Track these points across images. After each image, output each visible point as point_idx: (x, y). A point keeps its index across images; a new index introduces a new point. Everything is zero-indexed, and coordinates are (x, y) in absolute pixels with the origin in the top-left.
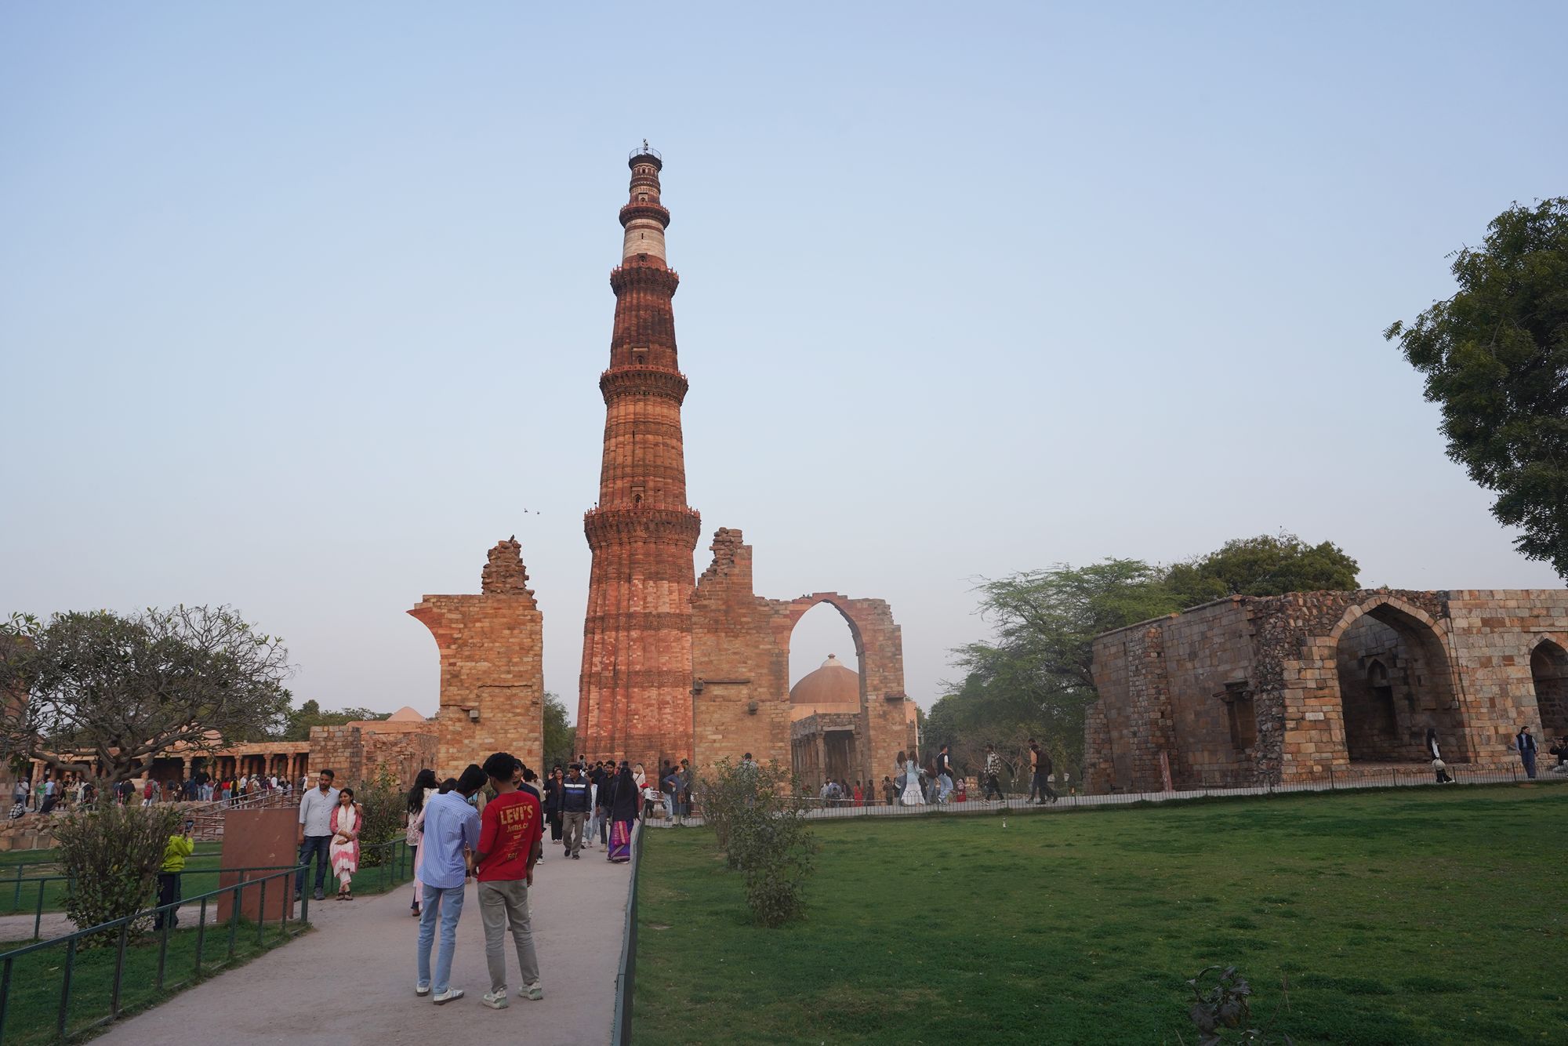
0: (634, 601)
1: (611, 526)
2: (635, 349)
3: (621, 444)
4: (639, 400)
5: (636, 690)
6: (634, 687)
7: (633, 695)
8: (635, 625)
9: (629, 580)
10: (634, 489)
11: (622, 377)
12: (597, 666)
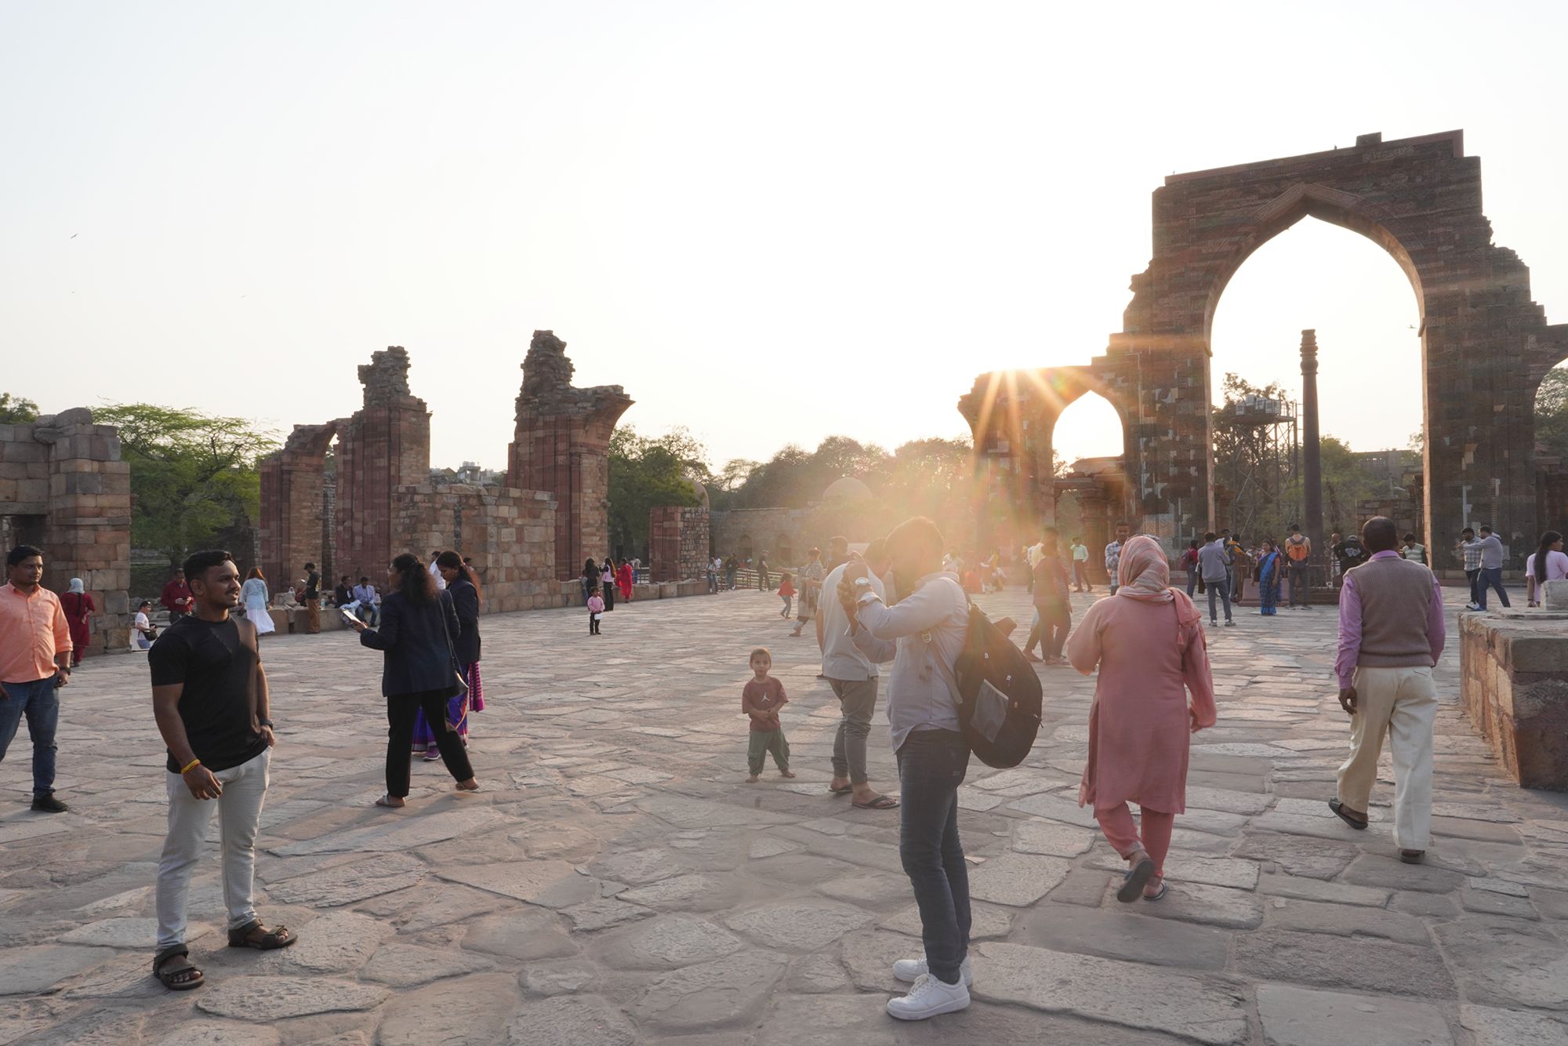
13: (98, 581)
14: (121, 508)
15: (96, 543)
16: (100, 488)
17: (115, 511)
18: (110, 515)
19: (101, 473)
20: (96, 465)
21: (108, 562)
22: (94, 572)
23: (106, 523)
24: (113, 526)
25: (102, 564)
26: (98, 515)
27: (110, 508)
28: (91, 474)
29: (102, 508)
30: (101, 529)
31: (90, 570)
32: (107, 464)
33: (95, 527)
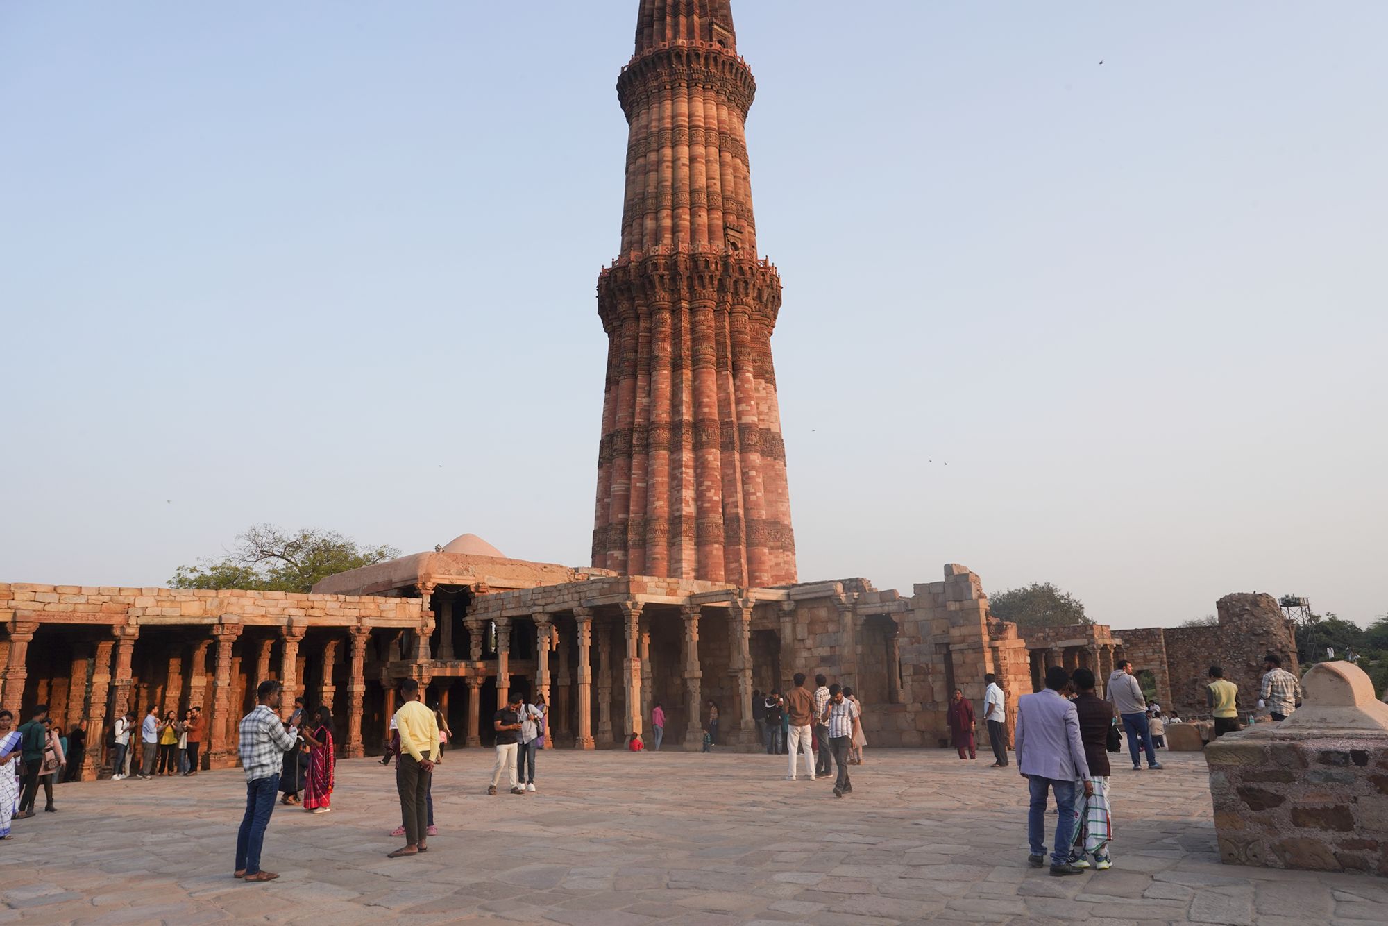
0: (751, 406)
1: (711, 277)
2: (715, 27)
3: (702, 158)
4: (723, 103)
5: (766, 550)
6: (764, 545)
7: (763, 558)
8: (755, 445)
9: (737, 370)
10: (730, 232)
11: (706, 59)
12: (689, 506)
13: (968, 692)
14: (976, 635)
15: (964, 663)
16: (962, 622)
17: (972, 638)
18: (970, 641)
19: (961, 610)
20: (958, 604)
21: (972, 677)
22: (965, 684)
23: (967, 647)
24: (973, 649)
25: (969, 679)
26: (963, 642)
27: (970, 636)
28: (955, 611)
29: (964, 636)
30: (966, 652)
31: (963, 684)
32: (965, 602)
33: (962, 651)
